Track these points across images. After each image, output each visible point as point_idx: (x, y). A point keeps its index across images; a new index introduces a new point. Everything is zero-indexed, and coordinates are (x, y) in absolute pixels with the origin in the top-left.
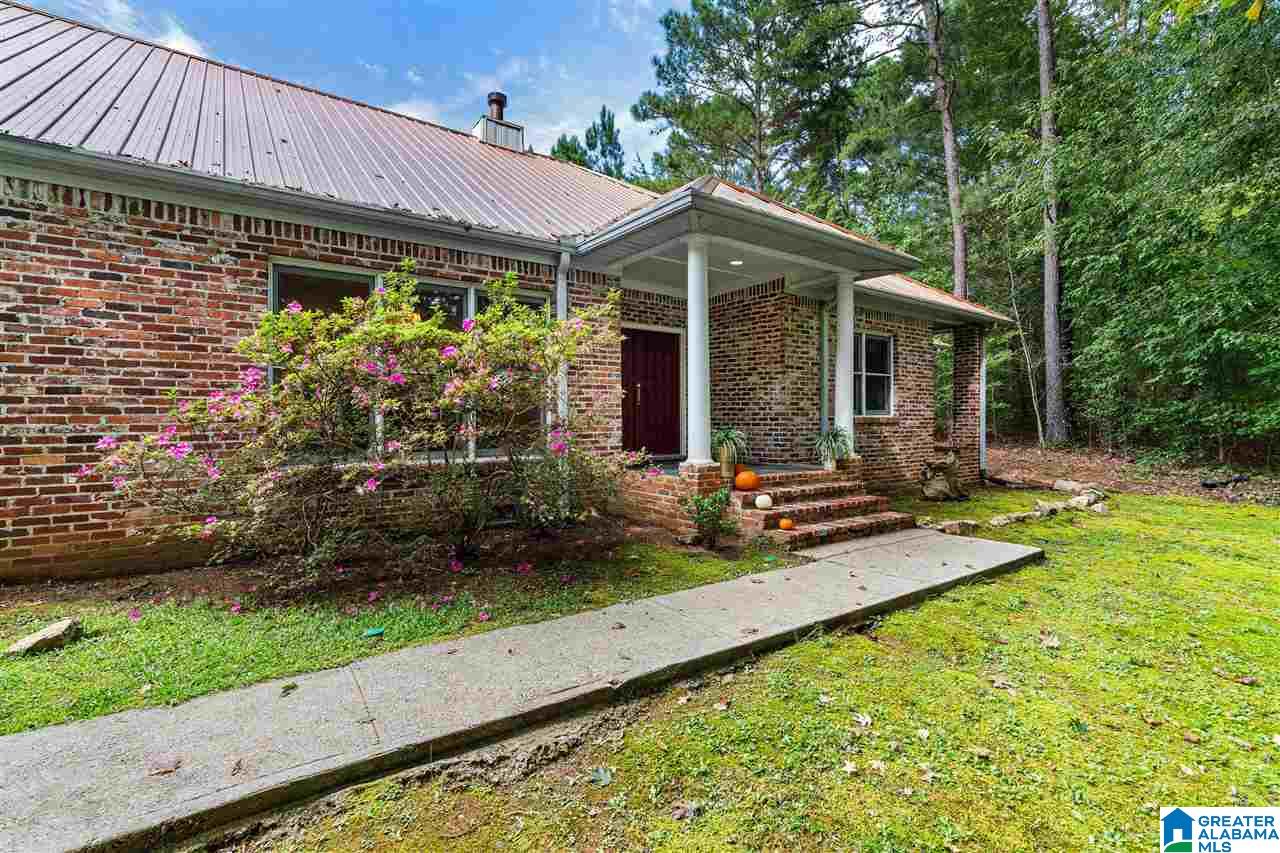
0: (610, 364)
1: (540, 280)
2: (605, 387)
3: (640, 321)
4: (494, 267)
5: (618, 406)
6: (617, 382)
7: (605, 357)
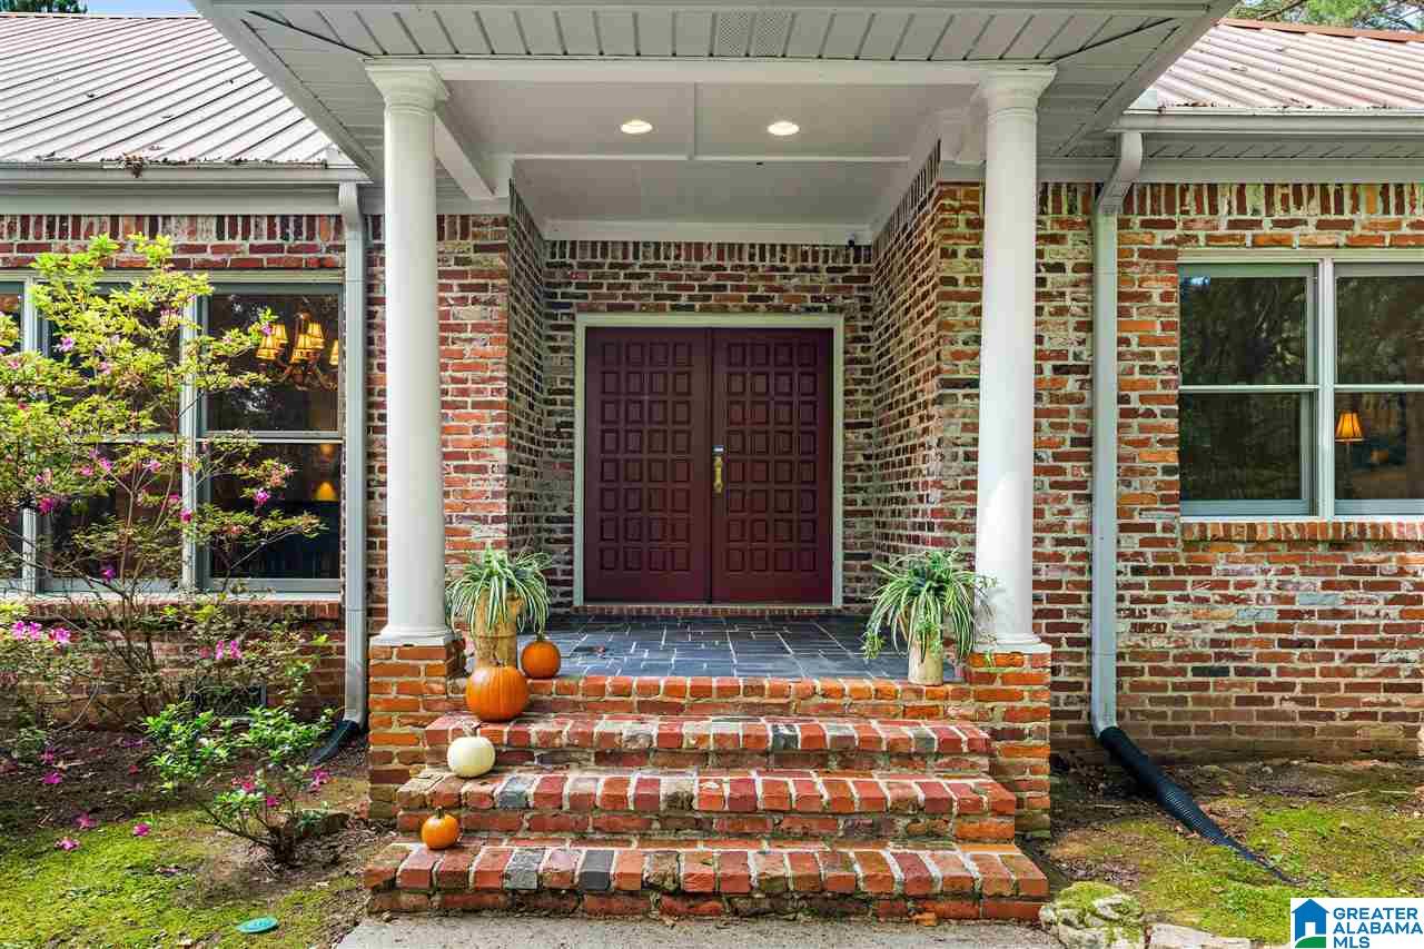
0: (476, 405)
1: (313, 249)
2: (465, 456)
3: (706, 310)
4: (220, 236)
5: (495, 494)
6: (496, 444)
7: (464, 393)
